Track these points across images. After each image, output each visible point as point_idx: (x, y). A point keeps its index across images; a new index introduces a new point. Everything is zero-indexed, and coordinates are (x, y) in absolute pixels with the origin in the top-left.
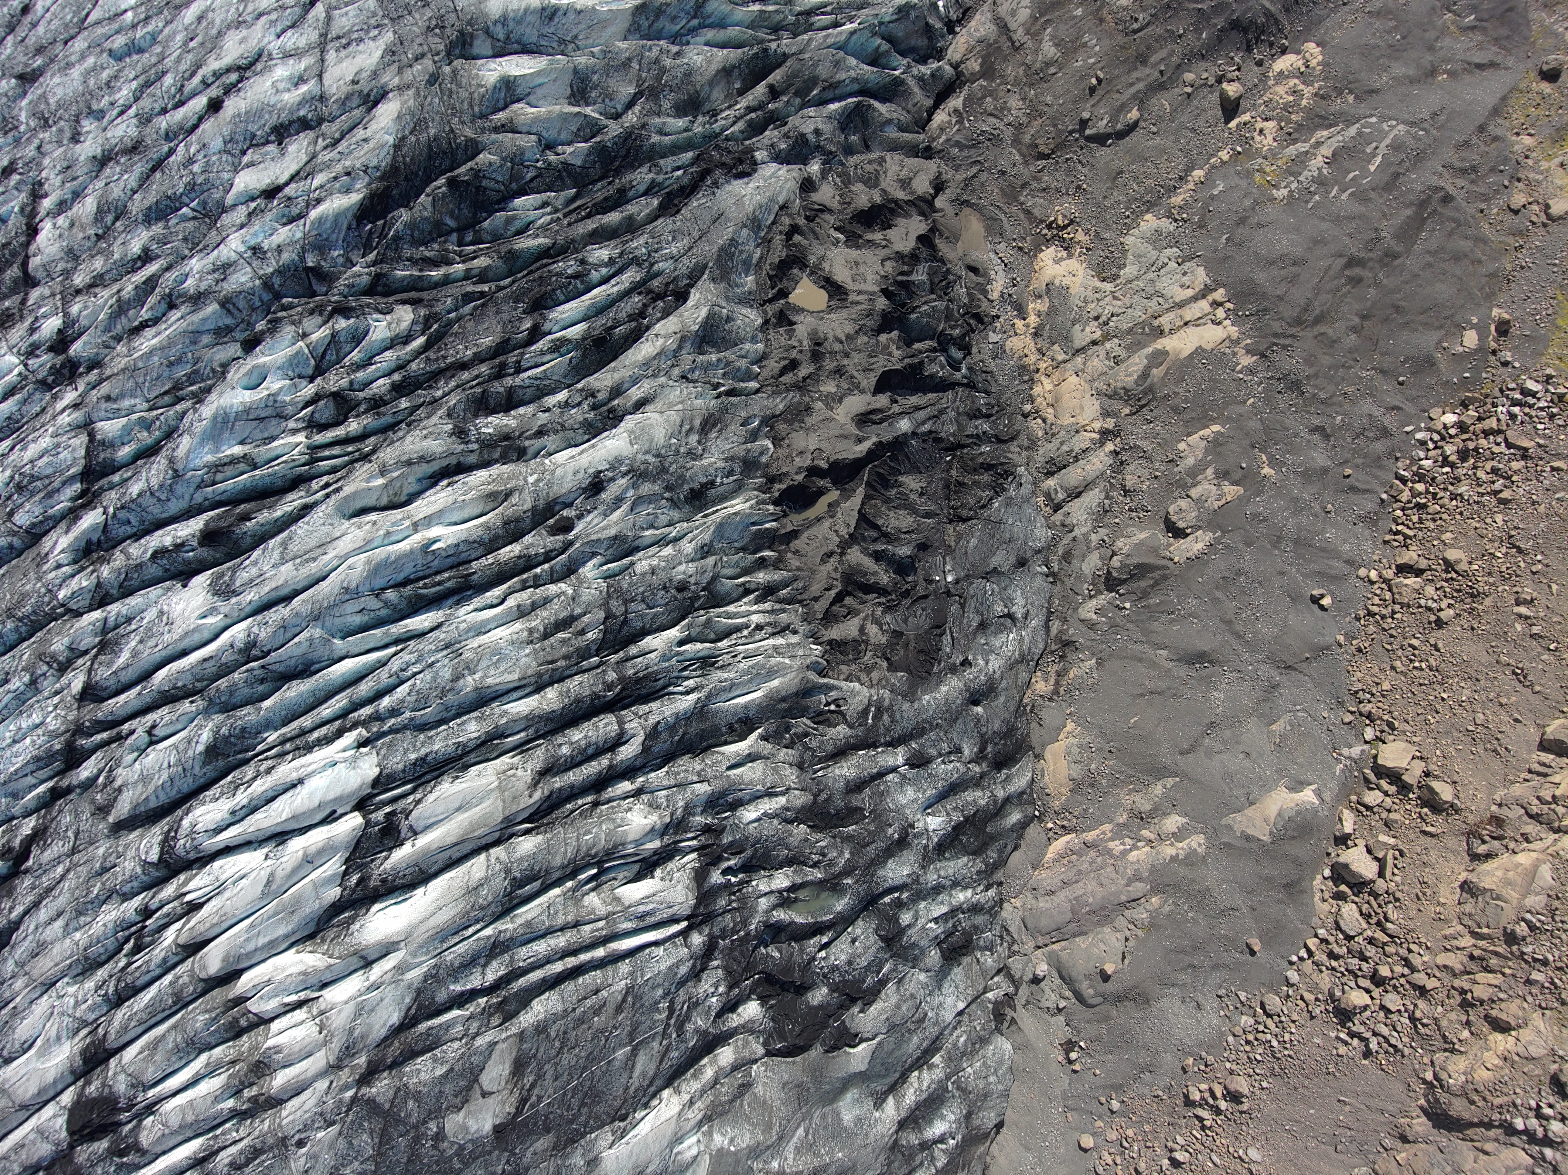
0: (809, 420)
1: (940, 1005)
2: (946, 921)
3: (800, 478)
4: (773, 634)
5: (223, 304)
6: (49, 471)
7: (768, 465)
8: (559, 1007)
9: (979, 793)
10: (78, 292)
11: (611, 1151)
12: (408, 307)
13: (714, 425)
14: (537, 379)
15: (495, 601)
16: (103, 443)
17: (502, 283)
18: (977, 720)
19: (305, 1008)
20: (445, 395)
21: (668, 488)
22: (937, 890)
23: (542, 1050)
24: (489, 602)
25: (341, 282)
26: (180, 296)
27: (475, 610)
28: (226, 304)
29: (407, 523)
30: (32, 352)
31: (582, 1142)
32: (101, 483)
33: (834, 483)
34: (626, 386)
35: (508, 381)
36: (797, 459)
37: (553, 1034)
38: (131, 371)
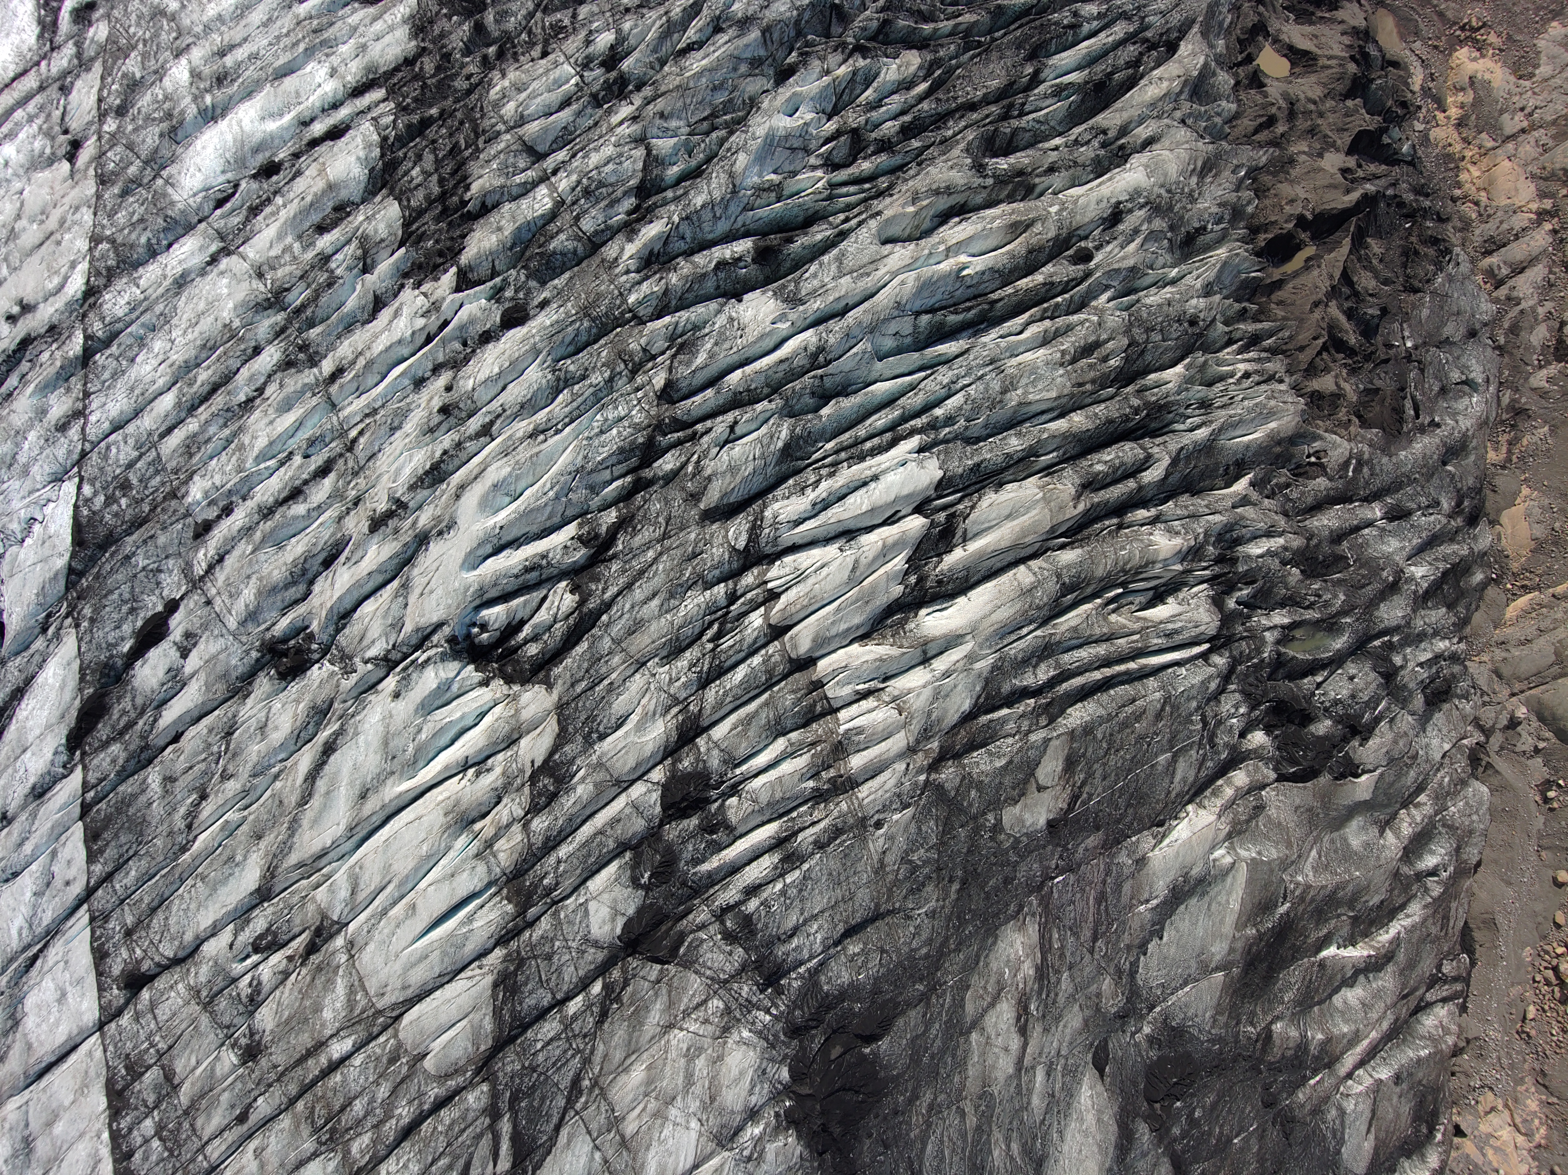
0: (1295, 172)
1: (1427, 745)
2: (1430, 667)
3: (1291, 225)
4: (1258, 383)
5: (763, 33)
6: (613, 179)
7: (1253, 216)
8: (1102, 712)
9: (1456, 547)
10: (627, 10)
11: (1157, 851)
12: (915, 52)
13: (1210, 170)
14: (1039, 122)
15: (1019, 328)
16: (656, 159)
17: (997, 35)
18: (1452, 476)
19: (871, 699)
20: (955, 135)
21: (1172, 228)
22: (1421, 637)
23: (1090, 750)
24: (1014, 330)
25: (856, 24)
26: (727, 19)
27: (1001, 337)
28: (766, 31)
29: (942, 248)
30: (586, 64)
31: (1125, 844)
32: (654, 199)
33: (1313, 238)
34: (1132, 126)
35: (1015, 123)
36: (1287, 208)
37: (1100, 736)
38: (682, 89)
